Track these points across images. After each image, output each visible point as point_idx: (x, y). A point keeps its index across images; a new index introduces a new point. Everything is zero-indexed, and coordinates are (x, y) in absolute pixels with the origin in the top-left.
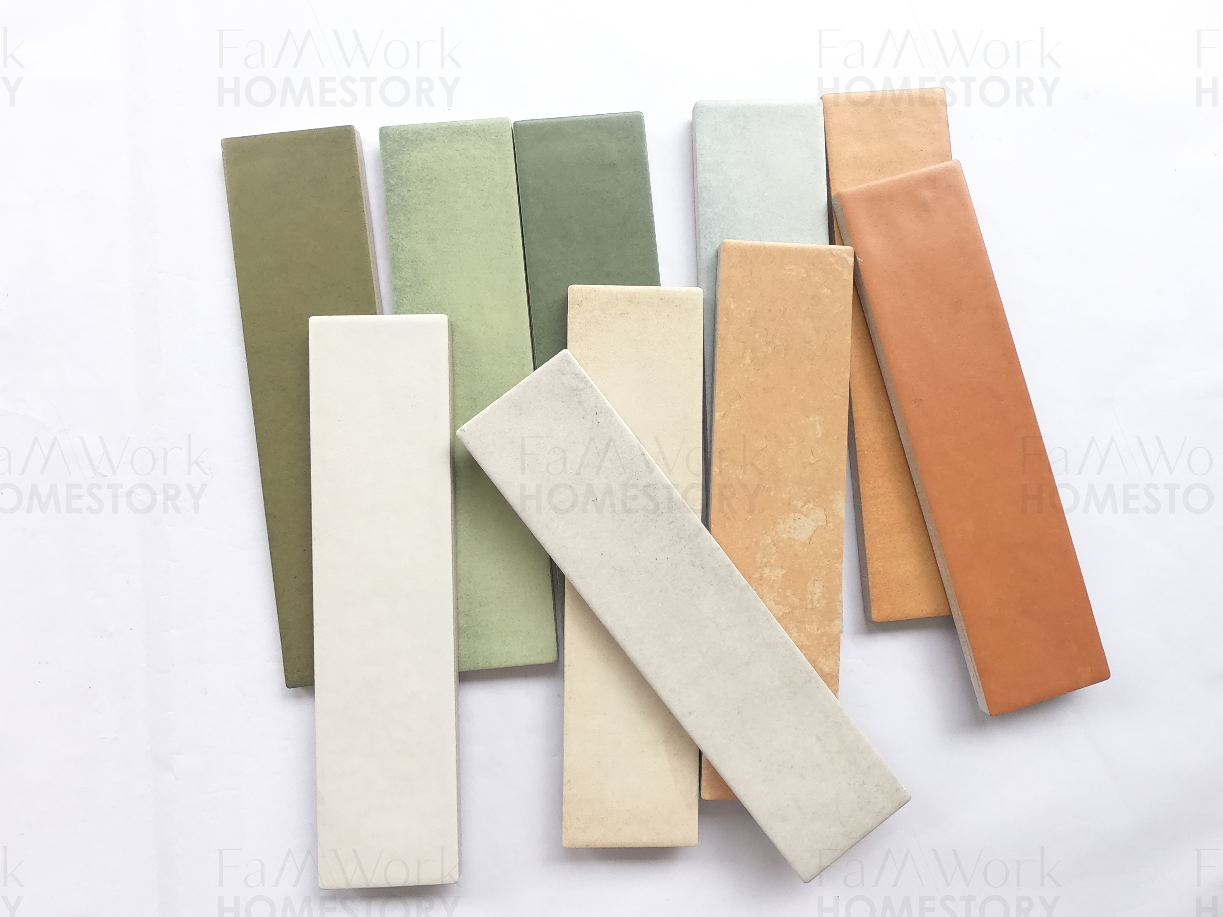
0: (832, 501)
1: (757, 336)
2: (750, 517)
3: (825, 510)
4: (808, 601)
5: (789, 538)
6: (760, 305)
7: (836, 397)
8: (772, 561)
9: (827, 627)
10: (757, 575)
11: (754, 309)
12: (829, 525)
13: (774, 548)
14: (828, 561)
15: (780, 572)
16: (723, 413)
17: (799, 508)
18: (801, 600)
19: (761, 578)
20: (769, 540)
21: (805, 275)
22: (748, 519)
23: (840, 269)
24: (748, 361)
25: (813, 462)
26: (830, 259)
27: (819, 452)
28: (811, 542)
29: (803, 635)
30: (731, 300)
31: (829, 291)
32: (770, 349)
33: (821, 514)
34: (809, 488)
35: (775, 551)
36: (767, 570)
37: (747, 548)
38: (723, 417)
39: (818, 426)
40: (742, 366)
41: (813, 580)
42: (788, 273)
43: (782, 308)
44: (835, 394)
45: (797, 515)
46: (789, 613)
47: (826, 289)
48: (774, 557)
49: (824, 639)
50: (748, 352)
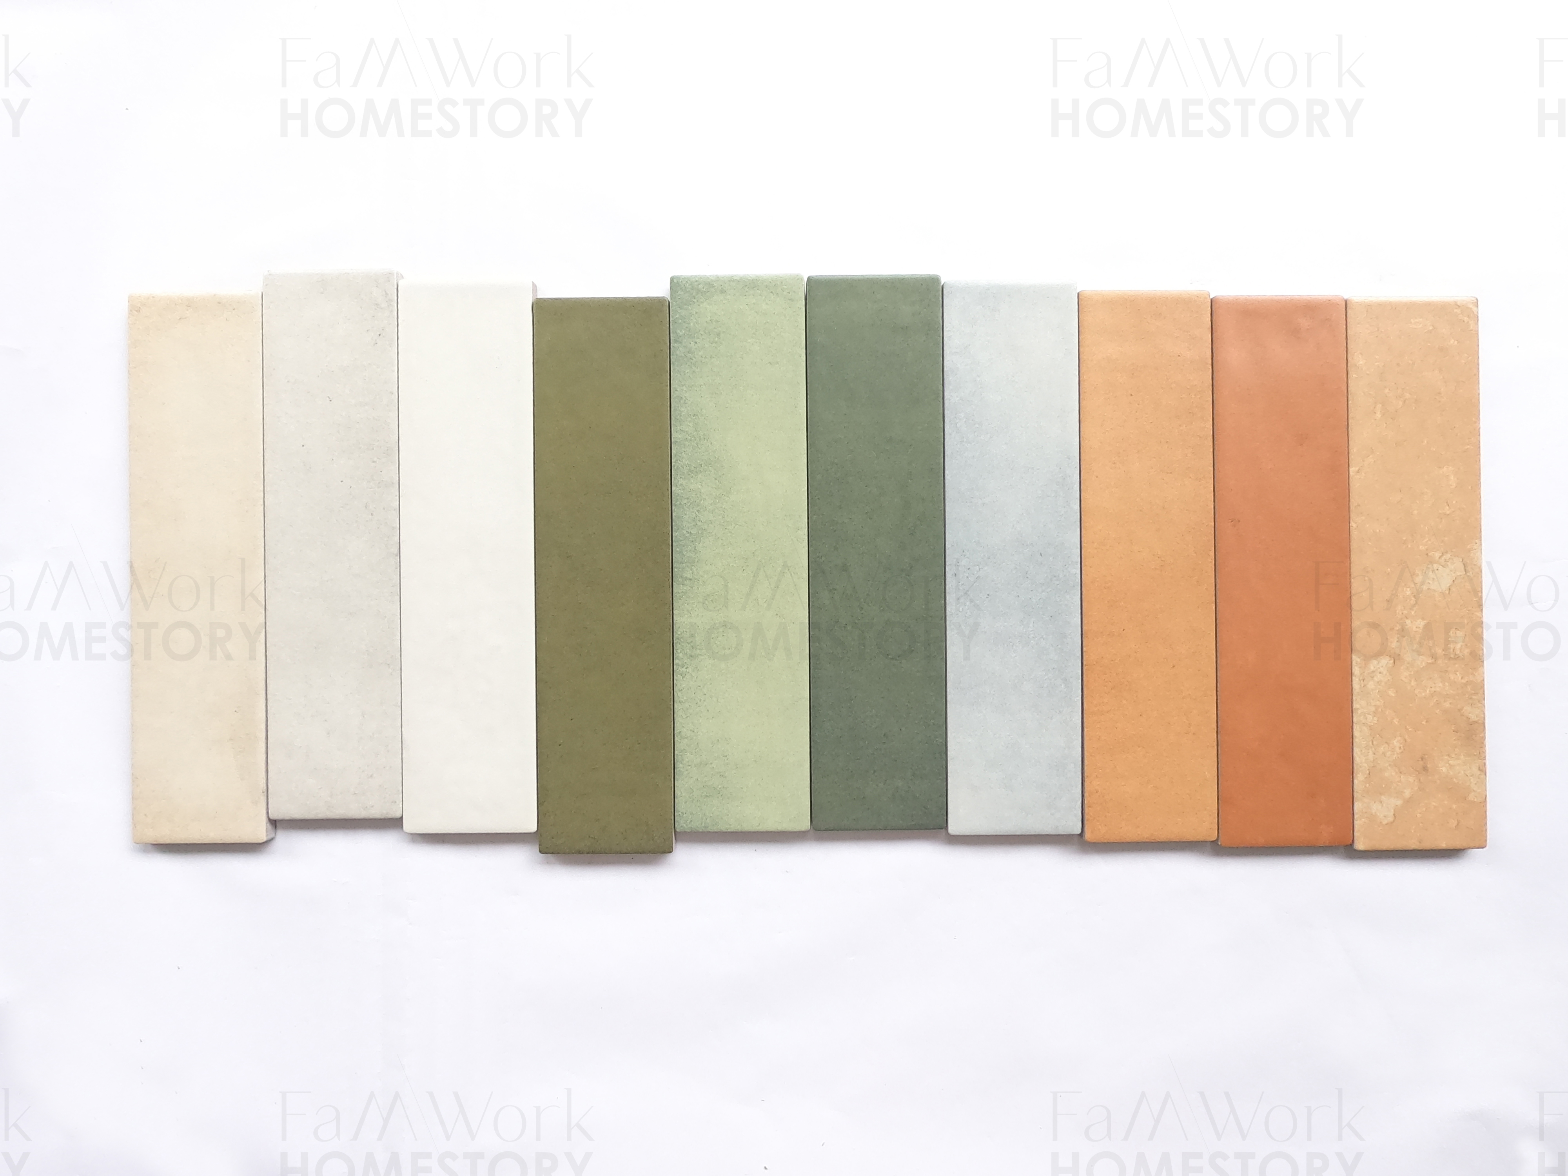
0: (1469, 551)
1: (1386, 390)
6: (1388, 360)
7: (1469, 447)
11: (1383, 364)
16: (1357, 469)
21: (1431, 328)
23: (1466, 319)
24: (1379, 415)
25: (1448, 512)
27: (1454, 502)
29: (1447, 684)
30: (1360, 355)
31: (1456, 342)
32: (1401, 403)
34: (1446, 539)
38: (1358, 472)
39: (1452, 477)
40: (1373, 421)
42: (1414, 326)
43: (1410, 362)
46: (1433, 663)
47: (1453, 340)
49: (1469, 688)
50: (1379, 406)
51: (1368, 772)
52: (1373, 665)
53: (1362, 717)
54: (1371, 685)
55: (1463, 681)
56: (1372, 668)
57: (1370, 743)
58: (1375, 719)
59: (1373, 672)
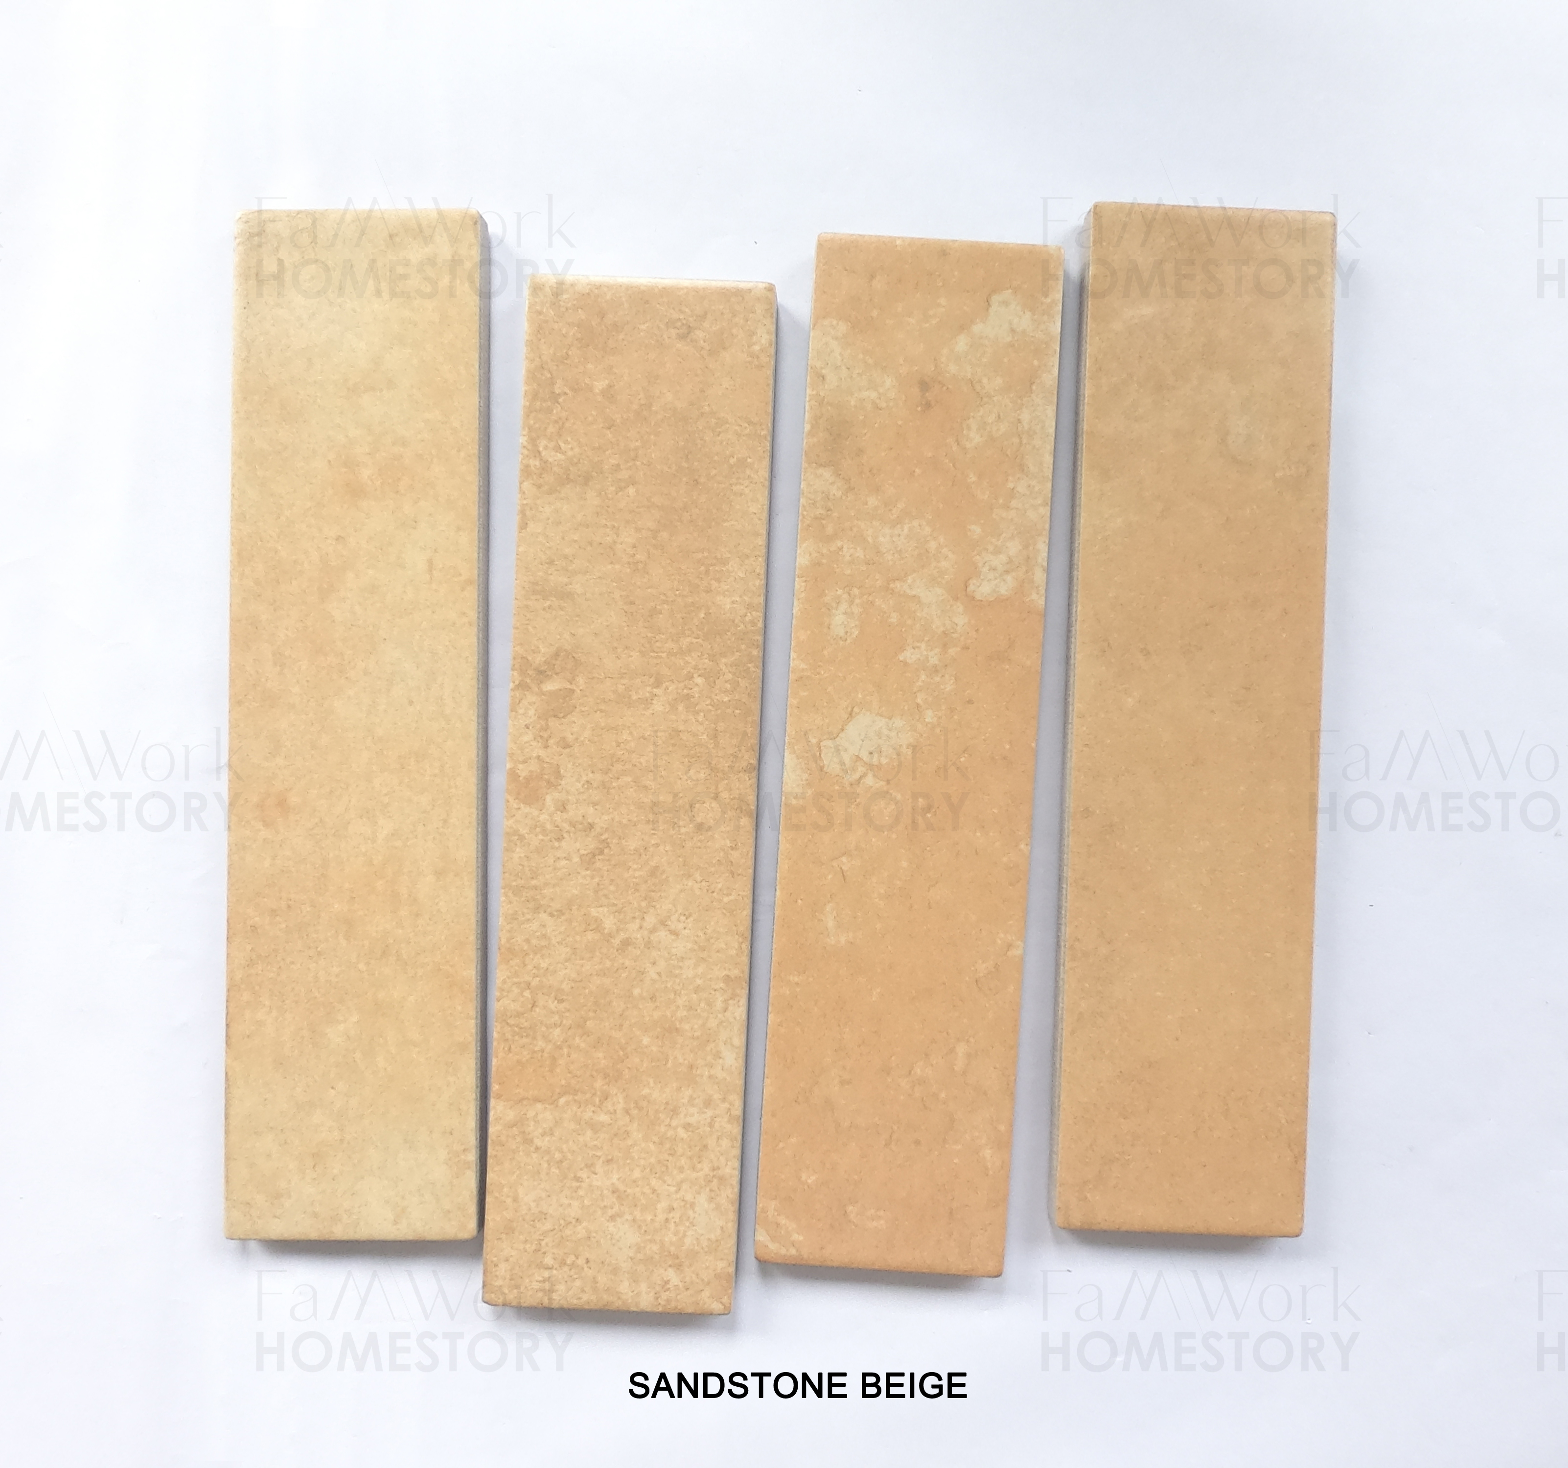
1: (943, 1095)
4: (857, 601)
5: (890, 718)
6: (936, 1153)
7: (796, 979)
8: (923, 677)
9: (825, 551)
10: (952, 651)
11: (946, 1146)
12: (814, 741)
13: (919, 701)
14: (819, 673)
15: (909, 655)
16: (1009, 953)
18: (872, 603)
19: (945, 646)
20: (929, 716)
21: (850, 1208)
23: (783, 1221)
24: (961, 1049)
25: (844, 859)
26: (801, 1238)
28: (849, 709)
29: (870, 540)
30: (989, 1165)
31: (803, 1178)
32: (918, 1071)
35: (918, 695)
36: (934, 660)
37: (970, 702)
38: (1009, 946)
39: (831, 924)
40: (972, 1040)
41: (849, 641)
42: (882, 1213)
43: (894, 1147)
44: (797, 984)
46: (894, 581)
47: (809, 1181)
48: (920, 683)
49: (830, 530)
50: (959, 1065)
51: (1034, 387)
52: (1006, 587)
53: (1037, 489)
54: (1014, 548)
55: (839, 544)
56: (1009, 578)
57: (1024, 441)
58: (1011, 485)
59: (1007, 572)
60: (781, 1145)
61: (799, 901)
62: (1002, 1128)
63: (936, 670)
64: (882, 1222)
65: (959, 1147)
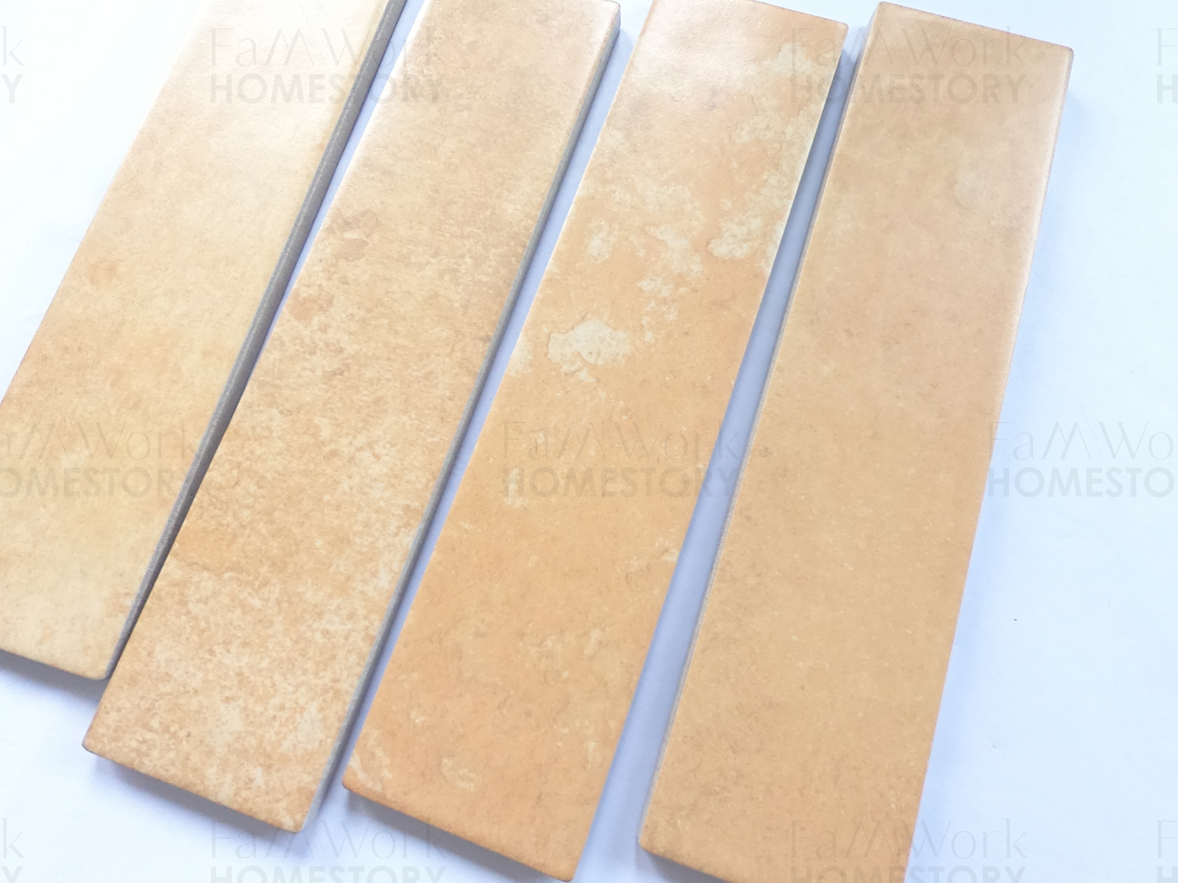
0: (531, 364)
1: (566, 674)
2: (667, 378)
3: (546, 354)
4: (616, 233)
5: (615, 329)
6: (543, 730)
7: (467, 526)
8: (653, 304)
9: (600, 189)
10: (682, 290)
11: (555, 726)
12: (546, 331)
13: (644, 322)
14: (567, 279)
15: (646, 285)
16: (664, 558)
17: (585, 370)
18: (627, 238)
19: (677, 285)
20: (649, 336)
21: (445, 761)
22: (672, 376)
23: (379, 753)
24: (595, 635)
26: (391, 776)
28: (584, 314)
29: (639, 190)
30: (590, 758)
31: (412, 717)
32: (549, 643)
33: (554, 352)
34: (559, 394)
35: (644, 317)
36: (665, 293)
37: (687, 333)
38: (666, 551)
40: (607, 629)
41: (599, 261)
42: (473, 775)
43: (505, 712)
44: (466, 531)
45: (592, 360)
46: (650, 225)
47: (417, 721)
48: (648, 309)
49: (609, 176)
50: (589, 650)
51: (802, 112)
52: (739, 253)
53: (785, 185)
54: (756, 224)
55: (613, 187)
56: (745, 246)
57: (784, 148)
58: (764, 177)
59: (745, 241)
60: (403, 677)
61: (492, 459)
62: (613, 724)
63: (665, 302)
64: (472, 785)
65: (566, 731)
